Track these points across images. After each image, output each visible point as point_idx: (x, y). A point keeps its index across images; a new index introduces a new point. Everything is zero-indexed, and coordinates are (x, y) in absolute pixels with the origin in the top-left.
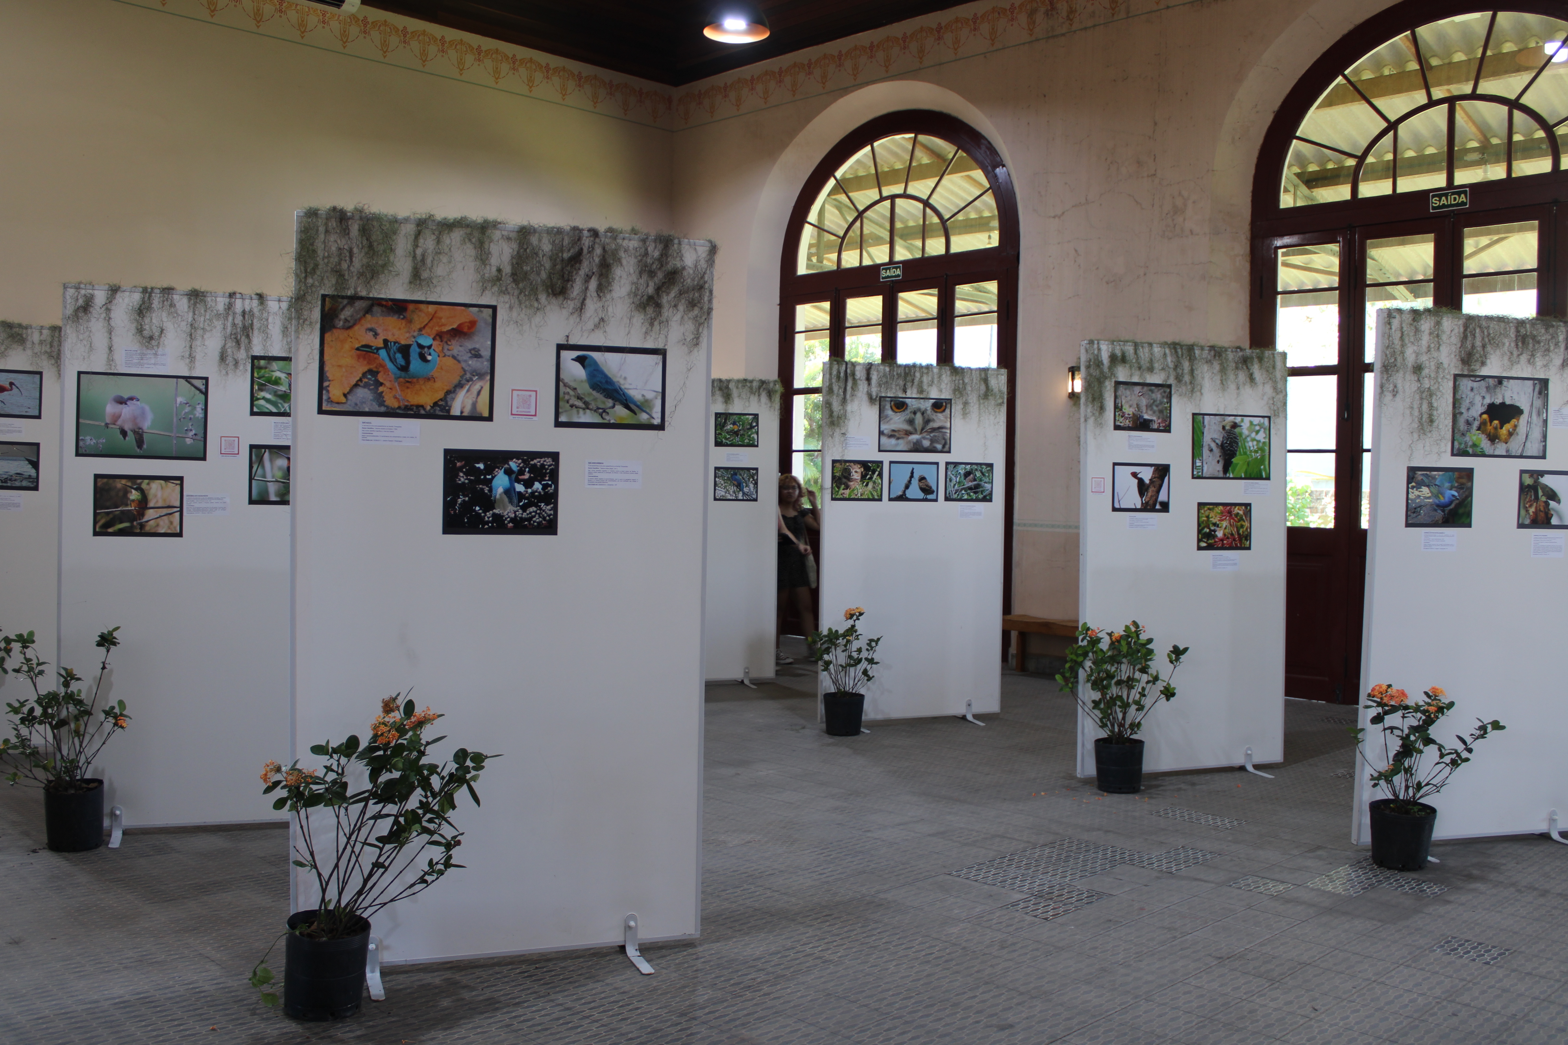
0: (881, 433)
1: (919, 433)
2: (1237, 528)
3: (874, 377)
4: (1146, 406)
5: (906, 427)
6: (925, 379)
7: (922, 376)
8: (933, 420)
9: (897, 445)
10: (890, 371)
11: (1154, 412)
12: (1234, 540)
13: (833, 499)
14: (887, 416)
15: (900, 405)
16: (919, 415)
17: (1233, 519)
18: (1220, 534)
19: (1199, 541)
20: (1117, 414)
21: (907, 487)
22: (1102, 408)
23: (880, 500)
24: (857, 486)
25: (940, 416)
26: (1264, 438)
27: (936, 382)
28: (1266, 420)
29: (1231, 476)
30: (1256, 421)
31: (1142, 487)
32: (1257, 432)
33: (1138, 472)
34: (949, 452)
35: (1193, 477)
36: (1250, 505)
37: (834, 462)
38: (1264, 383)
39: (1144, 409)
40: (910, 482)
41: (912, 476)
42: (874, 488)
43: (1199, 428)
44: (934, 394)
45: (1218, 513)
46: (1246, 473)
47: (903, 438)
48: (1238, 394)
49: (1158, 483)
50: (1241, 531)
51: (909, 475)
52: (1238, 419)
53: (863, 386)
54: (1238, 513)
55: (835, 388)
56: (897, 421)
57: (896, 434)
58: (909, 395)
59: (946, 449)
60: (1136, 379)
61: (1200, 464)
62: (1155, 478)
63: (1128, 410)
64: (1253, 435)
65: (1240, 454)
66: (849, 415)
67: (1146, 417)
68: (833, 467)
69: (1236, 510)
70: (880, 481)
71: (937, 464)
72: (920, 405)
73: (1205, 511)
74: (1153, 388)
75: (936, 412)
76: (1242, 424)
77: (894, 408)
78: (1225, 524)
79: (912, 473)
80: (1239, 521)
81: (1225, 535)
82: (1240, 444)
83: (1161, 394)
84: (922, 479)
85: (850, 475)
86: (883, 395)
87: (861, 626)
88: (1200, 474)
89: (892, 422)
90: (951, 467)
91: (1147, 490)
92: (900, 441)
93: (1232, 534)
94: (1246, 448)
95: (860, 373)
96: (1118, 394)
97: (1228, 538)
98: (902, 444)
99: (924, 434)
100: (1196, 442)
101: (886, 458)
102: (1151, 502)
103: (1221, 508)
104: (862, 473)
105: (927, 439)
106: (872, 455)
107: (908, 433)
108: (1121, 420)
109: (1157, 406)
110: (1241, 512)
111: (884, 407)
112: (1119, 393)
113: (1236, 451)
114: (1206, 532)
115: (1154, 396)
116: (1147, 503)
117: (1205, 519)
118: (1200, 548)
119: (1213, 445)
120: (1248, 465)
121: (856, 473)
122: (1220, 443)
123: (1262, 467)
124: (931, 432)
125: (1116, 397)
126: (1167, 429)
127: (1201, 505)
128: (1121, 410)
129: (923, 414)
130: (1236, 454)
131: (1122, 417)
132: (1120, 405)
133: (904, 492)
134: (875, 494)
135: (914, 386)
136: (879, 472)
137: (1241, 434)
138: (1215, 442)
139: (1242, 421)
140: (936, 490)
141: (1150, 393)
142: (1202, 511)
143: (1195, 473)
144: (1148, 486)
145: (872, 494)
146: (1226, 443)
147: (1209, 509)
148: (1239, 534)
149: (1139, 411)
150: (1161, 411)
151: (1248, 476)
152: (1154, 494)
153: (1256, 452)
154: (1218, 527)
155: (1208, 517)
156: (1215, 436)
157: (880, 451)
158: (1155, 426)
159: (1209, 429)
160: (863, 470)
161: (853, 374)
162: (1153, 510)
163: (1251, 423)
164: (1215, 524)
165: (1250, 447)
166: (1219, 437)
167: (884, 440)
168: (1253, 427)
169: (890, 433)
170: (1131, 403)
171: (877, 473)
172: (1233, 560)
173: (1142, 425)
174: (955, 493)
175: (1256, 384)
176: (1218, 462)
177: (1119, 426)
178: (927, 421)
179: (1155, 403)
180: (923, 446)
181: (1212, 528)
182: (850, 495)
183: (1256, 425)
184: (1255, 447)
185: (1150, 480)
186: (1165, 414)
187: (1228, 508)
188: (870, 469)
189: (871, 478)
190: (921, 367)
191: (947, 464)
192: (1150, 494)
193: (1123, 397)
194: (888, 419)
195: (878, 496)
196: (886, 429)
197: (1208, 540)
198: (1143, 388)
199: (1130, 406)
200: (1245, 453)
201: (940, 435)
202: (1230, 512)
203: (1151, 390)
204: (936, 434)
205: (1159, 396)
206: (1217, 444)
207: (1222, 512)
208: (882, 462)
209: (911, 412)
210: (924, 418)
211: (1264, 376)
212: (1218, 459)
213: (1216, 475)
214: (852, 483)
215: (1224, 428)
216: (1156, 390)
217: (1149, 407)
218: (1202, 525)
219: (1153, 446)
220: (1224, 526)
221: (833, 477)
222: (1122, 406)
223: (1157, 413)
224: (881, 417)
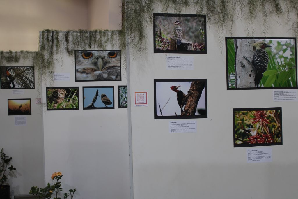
0: (76, 71)
1: (100, 70)
2: (269, 128)
3: (71, 38)
4: (183, 33)
5: (92, 67)
6: (103, 39)
7: (101, 37)
8: (109, 62)
9: (87, 77)
10: (80, 35)
11: (191, 37)
12: (267, 137)
13: (48, 110)
14: (80, 61)
15: (87, 54)
16: (100, 60)
17: (266, 121)
18: (254, 133)
19: (235, 139)
20: (156, 40)
21: (94, 101)
22: (141, 36)
23: (78, 109)
24: (62, 101)
25: (114, 60)
26: (291, 55)
27: (110, 40)
28: (292, 41)
29: (262, 86)
30: (283, 41)
31: (181, 98)
32: (285, 51)
33: (177, 86)
34: (120, 80)
35: (228, 89)
36: (280, 109)
37: (47, 88)
38: (288, 11)
39: (181, 35)
40: (96, 98)
41: (97, 94)
42: (73, 102)
43: (232, 49)
44: (109, 47)
45: (252, 117)
46: (275, 83)
47: (90, 73)
48: (265, 20)
49: (196, 94)
50: (273, 130)
51: (95, 94)
52: (267, 41)
53: (63, 45)
54: (270, 116)
55: (47, 46)
56: (86, 64)
57: (86, 71)
58: (92, 48)
59: (118, 78)
60: (171, 11)
61: (234, 78)
62: (193, 90)
63: (167, 36)
64: (281, 53)
65: (270, 69)
66: (55, 62)
67: (183, 41)
68: (47, 91)
69: (268, 113)
70: (77, 98)
71: (113, 87)
72: (100, 54)
73: (239, 116)
74: (189, 18)
75: (111, 58)
76: (271, 45)
77: (84, 56)
78: (258, 125)
79: (97, 93)
80: (271, 122)
81: (258, 134)
82: (269, 61)
83: (196, 23)
84: (104, 96)
85: (58, 95)
86: (76, 49)
87: (63, 182)
88: (234, 85)
89: (83, 64)
90: (122, 89)
91: (186, 100)
92: (89, 75)
93: (265, 133)
94: (275, 64)
95: (61, 37)
96: (156, 23)
97: (261, 136)
98: (90, 77)
99: (104, 71)
100: (229, 61)
101: (80, 85)
102: (190, 110)
103: (254, 112)
104: (65, 94)
105: (106, 73)
106: (71, 83)
107: (93, 70)
108: (160, 44)
109: (193, 33)
110: (272, 115)
111: (78, 56)
112: (158, 23)
113: (266, 66)
114: (241, 132)
115: (190, 24)
116: (186, 111)
117: (240, 122)
118: (236, 145)
119: (245, 62)
120: (277, 76)
121: (62, 94)
122: (251, 60)
123: (290, 78)
124: (108, 69)
125: (155, 26)
126: (203, 50)
127: (235, 111)
128: (160, 36)
129: (103, 59)
130: (266, 69)
131: (161, 42)
132: (159, 32)
133: (93, 104)
134: (74, 106)
135: (96, 43)
136: (76, 93)
137: (270, 53)
138: (246, 59)
139: (271, 42)
140: (112, 102)
141: (186, 22)
142: (238, 116)
143: (230, 85)
144: (187, 98)
145: (72, 106)
146: (257, 60)
147: (243, 114)
148: (271, 132)
149: (176, 36)
150: (197, 37)
151: (278, 86)
152: (192, 103)
153: (284, 66)
154: (252, 127)
155: (242, 120)
156: (247, 55)
157: (76, 81)
158: (192, 49)
159: (241, 49)
160: (66, 92)
161: (57, 38)
162: (193, 116)
163: (279, 43)
164: (249, 126)
165: (278, 63)
166: (250, 56)
167: (78, 74)
168: (280, 47)
169: (82, 71)
170: (169, 30)
171: (75, 94)
172: (267, 154)
173: (182, 48)
174: (125, 103)
175: (281, 12)
176: (250, 75)
177: (159, 49)
178: (105, 63)
179: (191, 30)
180: (103, 77)
181: (247, 129)
182: (58, 106)
183: (283, 45)
184: (283, 63)
185: (189, 92)
186: (201, 38)
187: (261, 112)
188: (71, 92)
189: (71, 97)
190: (100, 32)
191: (119, 87)
192: (188, 104)
193: (161, 26)
194: (81, 63)
195: (76, 107)
196: (79, 68)
197: (243, 139)
198: (179, 19)
199: (168, 33)
200: (274, 68)
201: (114, 70)
202: (262, 116)
203: (186, 20)
204: (112, 70)
205: (194, 24)
206: (249, 61)
207: (255, 116)
208: (78, 88)
209: (95, 58)
210: (103, 61)
211: (289, 6)
212: (250, 73)
213: (249, 85)
214: (59, 100)
215: (254, 48)
216: (192, 20)
217: (186, 33)
218: (238, 127)
219: (191, 65)
220: (258, 127)
221: (47, 97)
222: (160, 33)
223: (193, 38)
224: (76, 62)
